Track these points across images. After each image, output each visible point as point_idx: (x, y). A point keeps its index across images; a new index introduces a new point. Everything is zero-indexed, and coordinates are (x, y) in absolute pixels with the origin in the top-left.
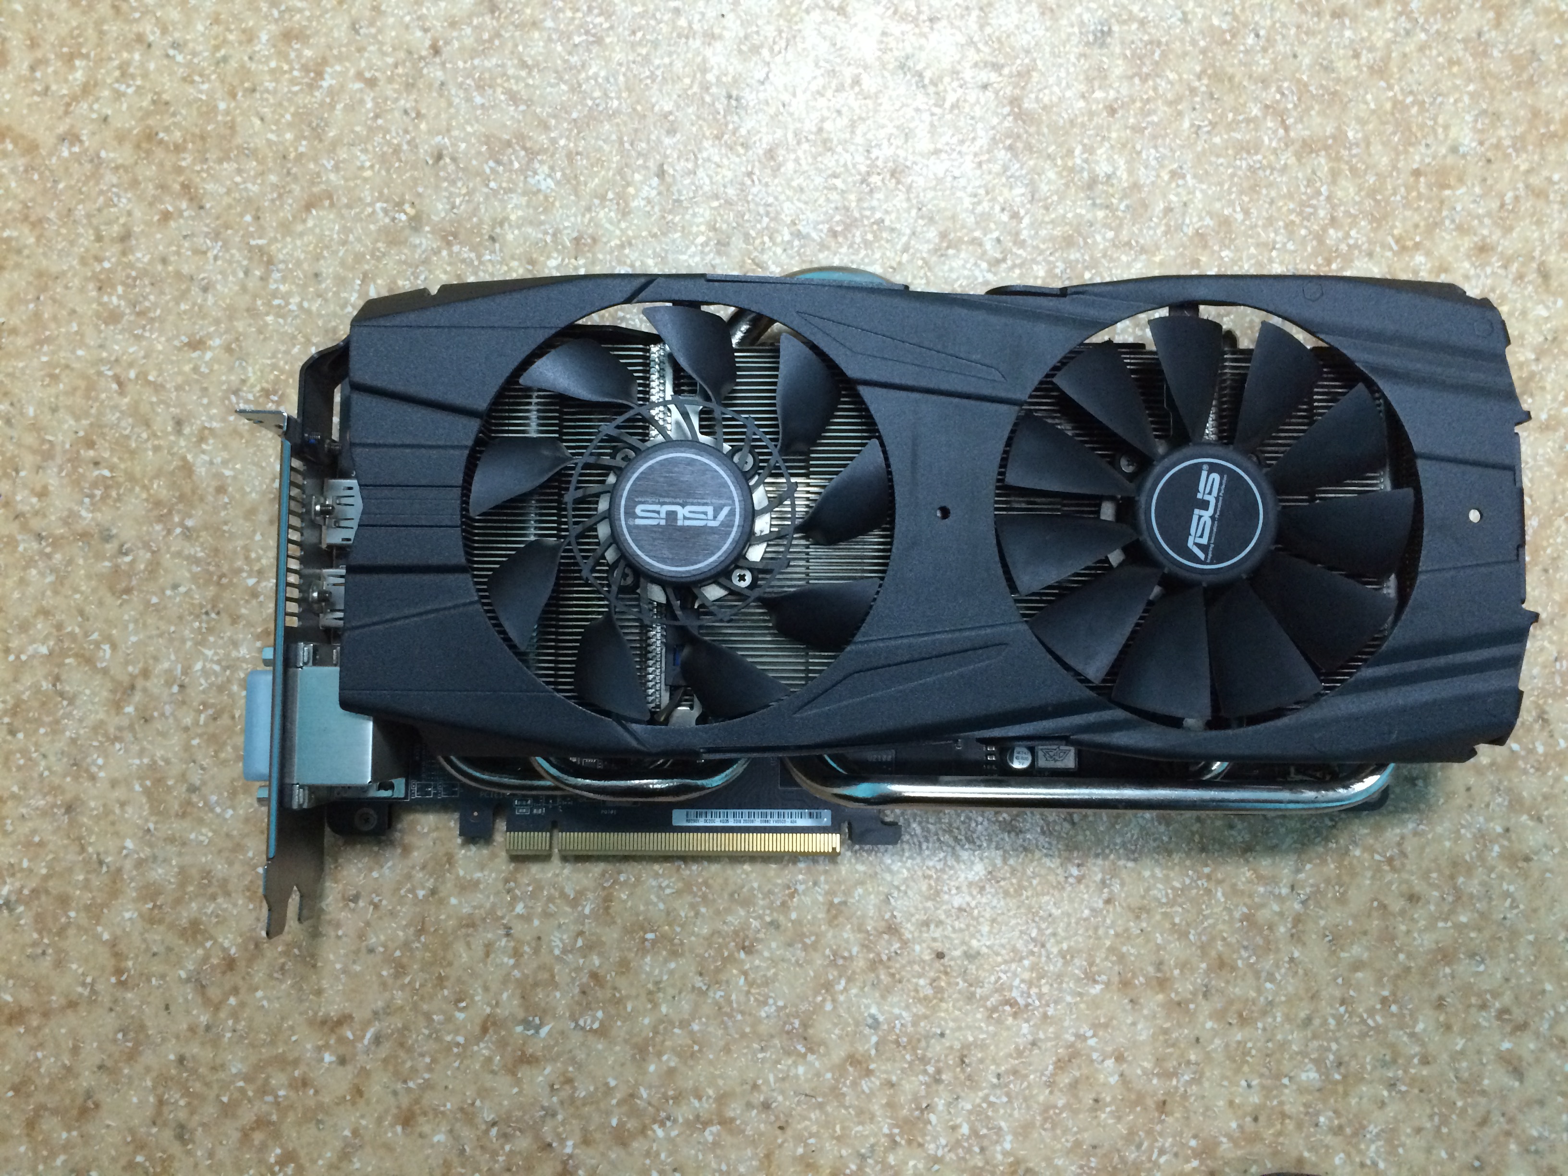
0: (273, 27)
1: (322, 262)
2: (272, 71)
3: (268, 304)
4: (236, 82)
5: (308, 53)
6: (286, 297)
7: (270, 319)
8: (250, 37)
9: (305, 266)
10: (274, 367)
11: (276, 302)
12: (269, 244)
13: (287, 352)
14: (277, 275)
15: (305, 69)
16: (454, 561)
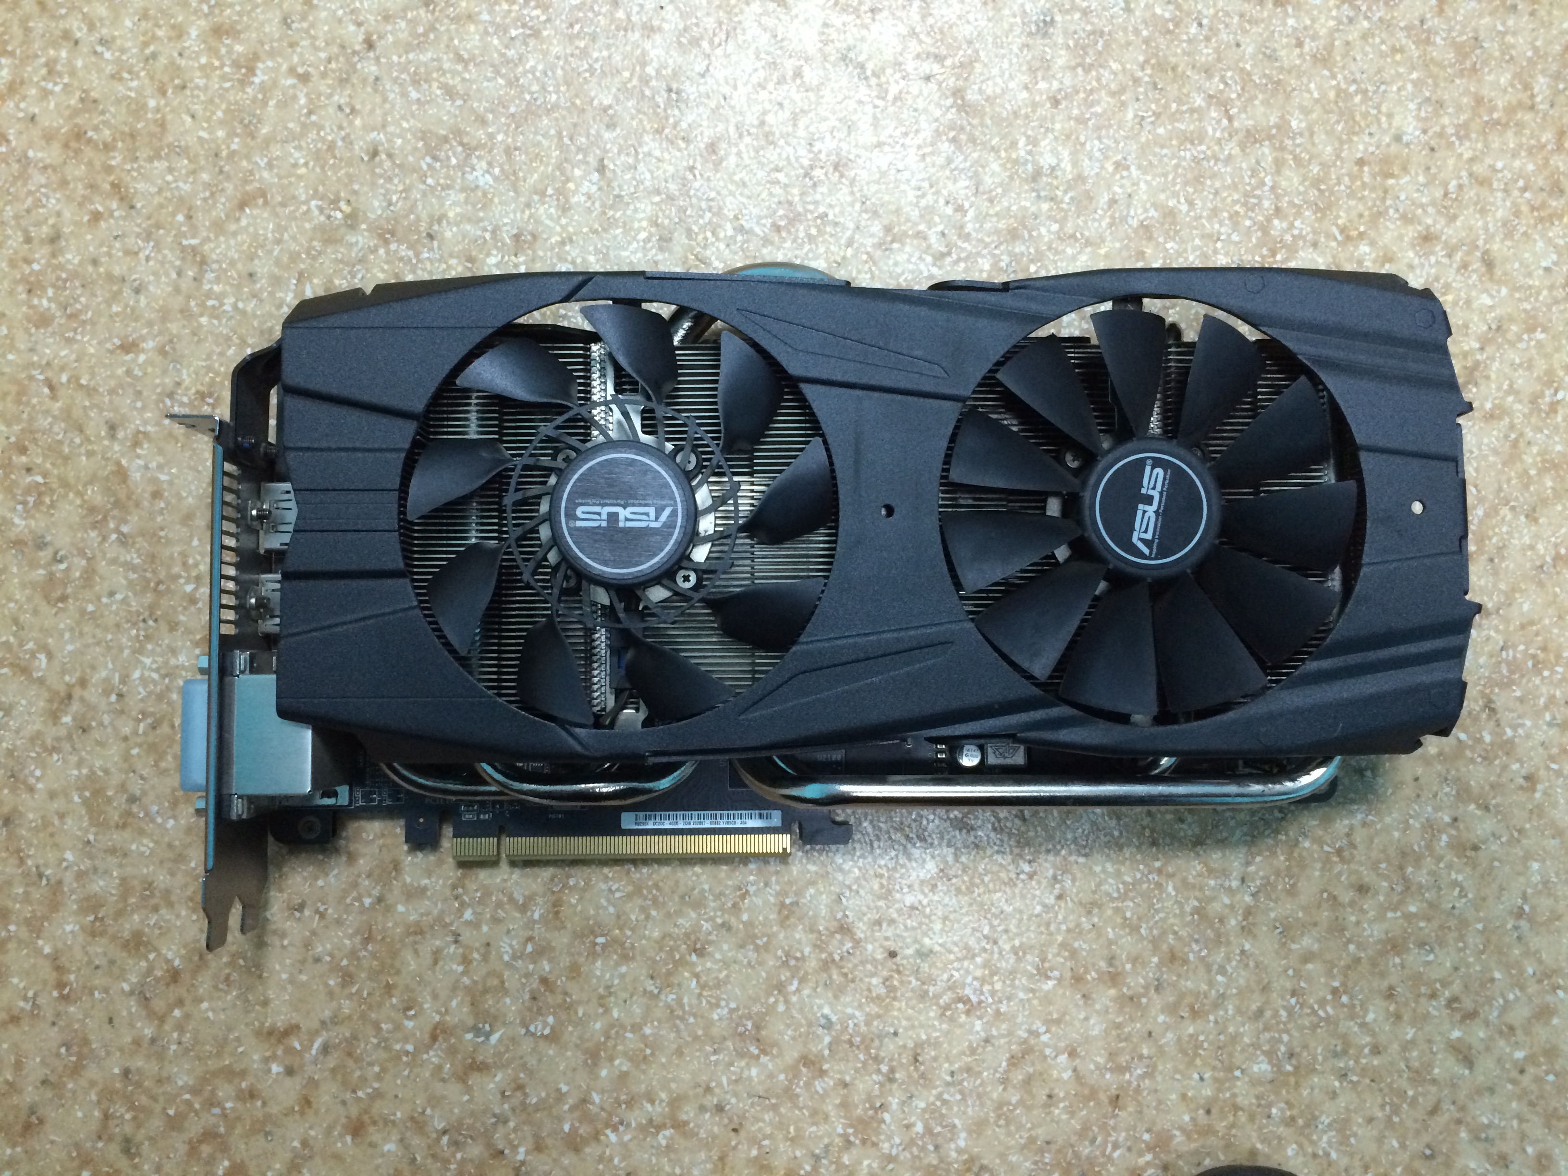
0: (202, 23)
1: (256, 261)
2: (202, 68)
3: (202, 305)
4: (166, 79)
5: (239, 48)
6: (220, 297)
7: (204, 320)
8: (179, 32)
9: (240, 266)
10: (209, 369)
11: (210, 303)
12: (202, 244)
13: (222, 354)
14: (210, 276)
15: (236, 64)
16: (390, 566)
